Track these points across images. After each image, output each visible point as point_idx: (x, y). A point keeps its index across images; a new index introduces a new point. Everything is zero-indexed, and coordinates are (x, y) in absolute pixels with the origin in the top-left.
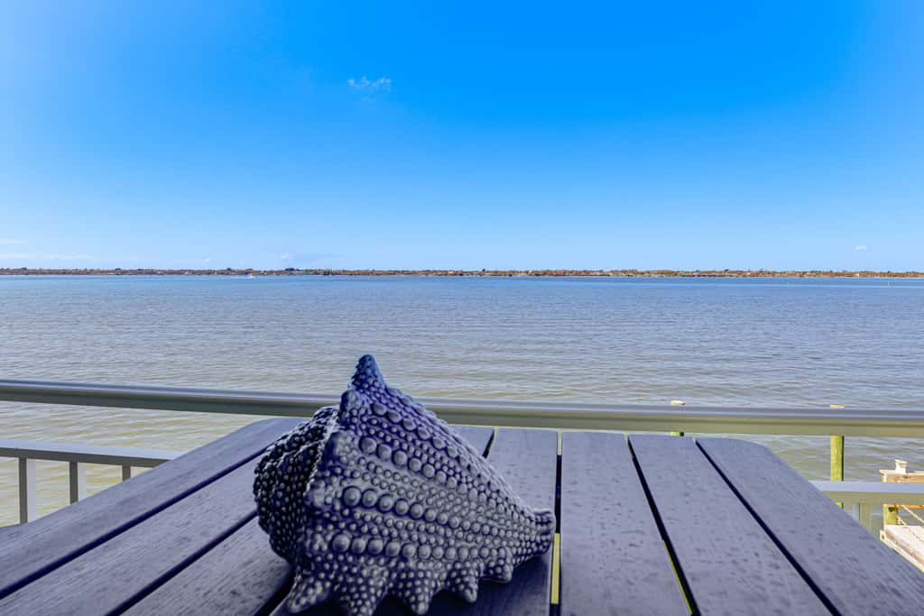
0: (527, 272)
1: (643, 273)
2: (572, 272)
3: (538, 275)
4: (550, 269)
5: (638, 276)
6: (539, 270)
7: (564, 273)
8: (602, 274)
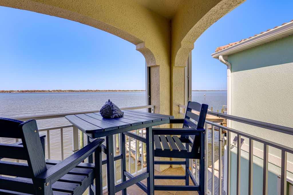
0: (18, 91)
1: (63, 91)
2: (37, 91)
3: (23, 92)
4: (28, 90)
5: (62, 92)
6: (24, 90)
7: (34, 91)
8: (49, 91)
